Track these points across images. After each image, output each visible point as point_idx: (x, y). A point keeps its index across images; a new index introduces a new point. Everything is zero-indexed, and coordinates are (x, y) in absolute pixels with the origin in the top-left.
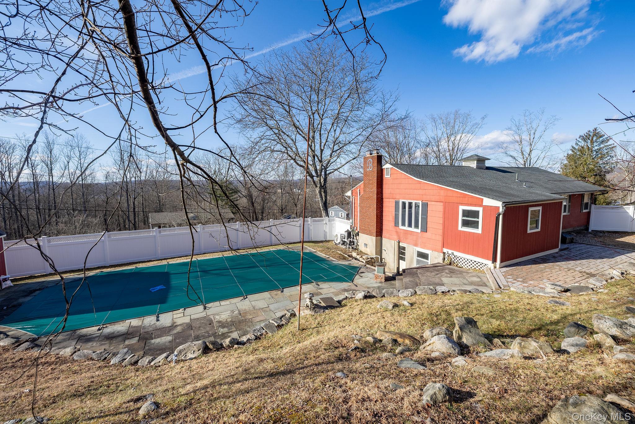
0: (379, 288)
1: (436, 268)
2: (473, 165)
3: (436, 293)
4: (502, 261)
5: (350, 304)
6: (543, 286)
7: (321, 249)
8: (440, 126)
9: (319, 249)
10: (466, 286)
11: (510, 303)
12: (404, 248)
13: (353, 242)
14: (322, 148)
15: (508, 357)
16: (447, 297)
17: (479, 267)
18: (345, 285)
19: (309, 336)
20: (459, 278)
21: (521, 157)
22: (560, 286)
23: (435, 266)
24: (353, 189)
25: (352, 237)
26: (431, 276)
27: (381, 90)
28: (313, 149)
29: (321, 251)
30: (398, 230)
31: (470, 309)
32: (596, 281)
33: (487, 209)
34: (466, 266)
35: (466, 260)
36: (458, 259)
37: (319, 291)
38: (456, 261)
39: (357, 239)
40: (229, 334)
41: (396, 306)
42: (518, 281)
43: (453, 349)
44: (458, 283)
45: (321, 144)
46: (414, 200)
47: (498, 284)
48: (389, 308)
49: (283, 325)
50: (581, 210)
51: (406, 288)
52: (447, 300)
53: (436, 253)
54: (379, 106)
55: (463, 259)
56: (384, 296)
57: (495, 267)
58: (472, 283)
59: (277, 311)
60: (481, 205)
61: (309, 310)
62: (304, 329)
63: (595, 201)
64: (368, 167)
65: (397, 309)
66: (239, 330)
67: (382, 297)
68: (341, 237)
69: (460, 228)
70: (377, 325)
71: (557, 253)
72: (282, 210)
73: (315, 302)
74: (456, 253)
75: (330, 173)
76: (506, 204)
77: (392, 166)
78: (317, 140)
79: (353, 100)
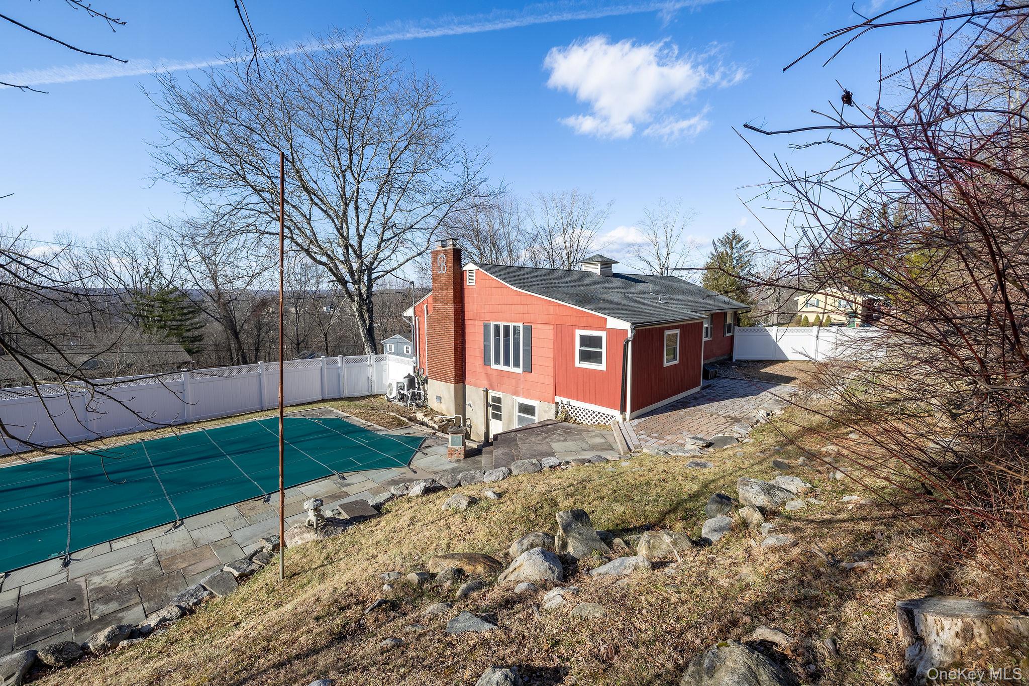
0: (454, 470)
1: (545, 428)
2: (597, 269)
3: (540, 470)
4: (632, 410)
5: (397, 508)
6: (683, 442)
7: (358, 411)
8: (552, 210)
9: (354, 412)
10: (585, 453)
11: (641, 473)
12: (498, 400)
13: (419, 394)
14: (361, 233)
15: (630, 571)
16: (557, 474)
17: (604, 421)
18: (394, 473)
19: (302, 587)
20: (575, 441)
21: (657, 262)
22: (701, 439)
23: (543, 425)
24: (416, 304)
25: (417, 386)
26: (536, 442)
27: (462, 145)
28: (345, 234)
29: (358, 415)
30: (489, 372)
31: (586, 492)
32: (741, 428)
33: (612, 333)
34: (587, 422)
35: (587, 411)
36: (576, 412)
37: (344, 489)
38: (574, 414)
39: (426, 388)
40: (120, 615)
41: (473, 501)
42: (653, 437)
43: (550, 572)
44: (574, 449)
45: (358, 225)
46: (511, 322)
47: (627, 444)
48: (461, 506)
49: (252, 572)
50: (724, 333)
51: (496, 467)
52: (555, 480)
53: (545, 405)
54: (459, 169)
55: (582, 410)
56: (460, 484)
57: (624, 420)
58: (593, 448)
59: (247, 543)
60: (604, 328)
61: (312, 533)
62: (294, 575)
63: (739, 323)
64: (439, 268)
65: (474, 507)
66: (149, 600)
67: (456, 487)
68: (398, 387)
69: (579, 364)
70: (435, 545)
71: (698, 393)
72: (298, 344)
73: (328, 514)
74: (574, 403)
75: (378, 278)
76: (636, 326)
77: (477, 268)
78: (352, 220)
79: (415, 155)
